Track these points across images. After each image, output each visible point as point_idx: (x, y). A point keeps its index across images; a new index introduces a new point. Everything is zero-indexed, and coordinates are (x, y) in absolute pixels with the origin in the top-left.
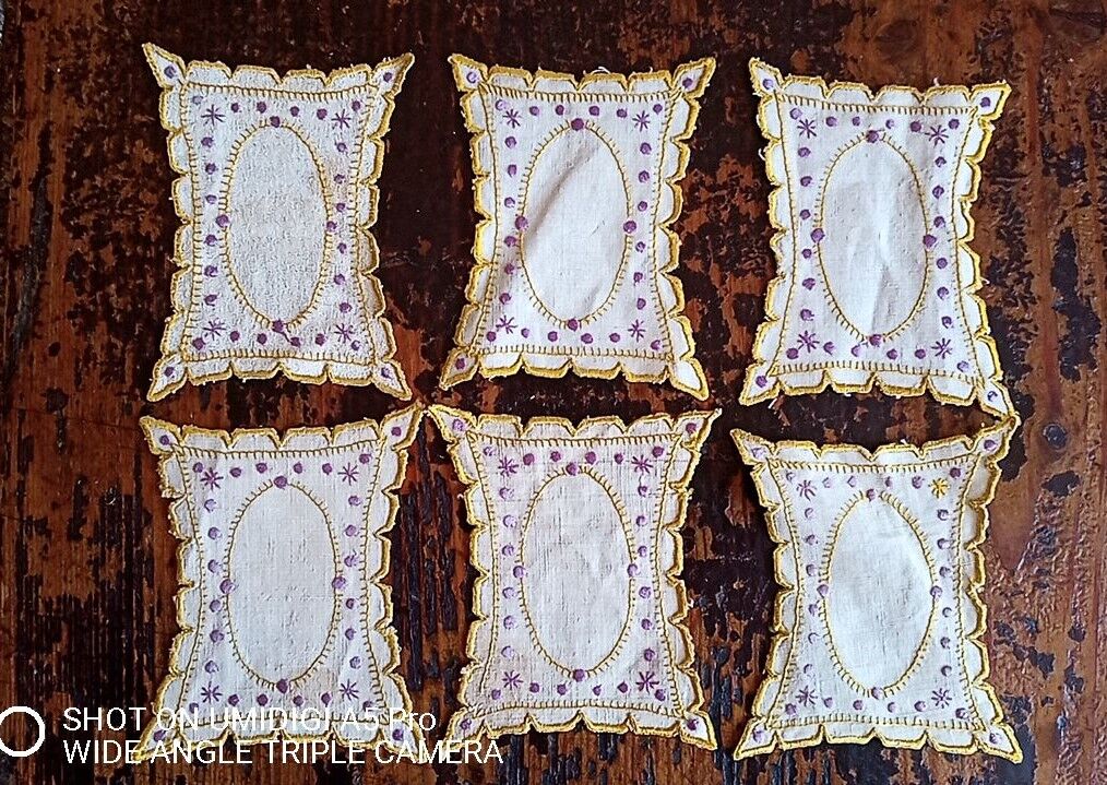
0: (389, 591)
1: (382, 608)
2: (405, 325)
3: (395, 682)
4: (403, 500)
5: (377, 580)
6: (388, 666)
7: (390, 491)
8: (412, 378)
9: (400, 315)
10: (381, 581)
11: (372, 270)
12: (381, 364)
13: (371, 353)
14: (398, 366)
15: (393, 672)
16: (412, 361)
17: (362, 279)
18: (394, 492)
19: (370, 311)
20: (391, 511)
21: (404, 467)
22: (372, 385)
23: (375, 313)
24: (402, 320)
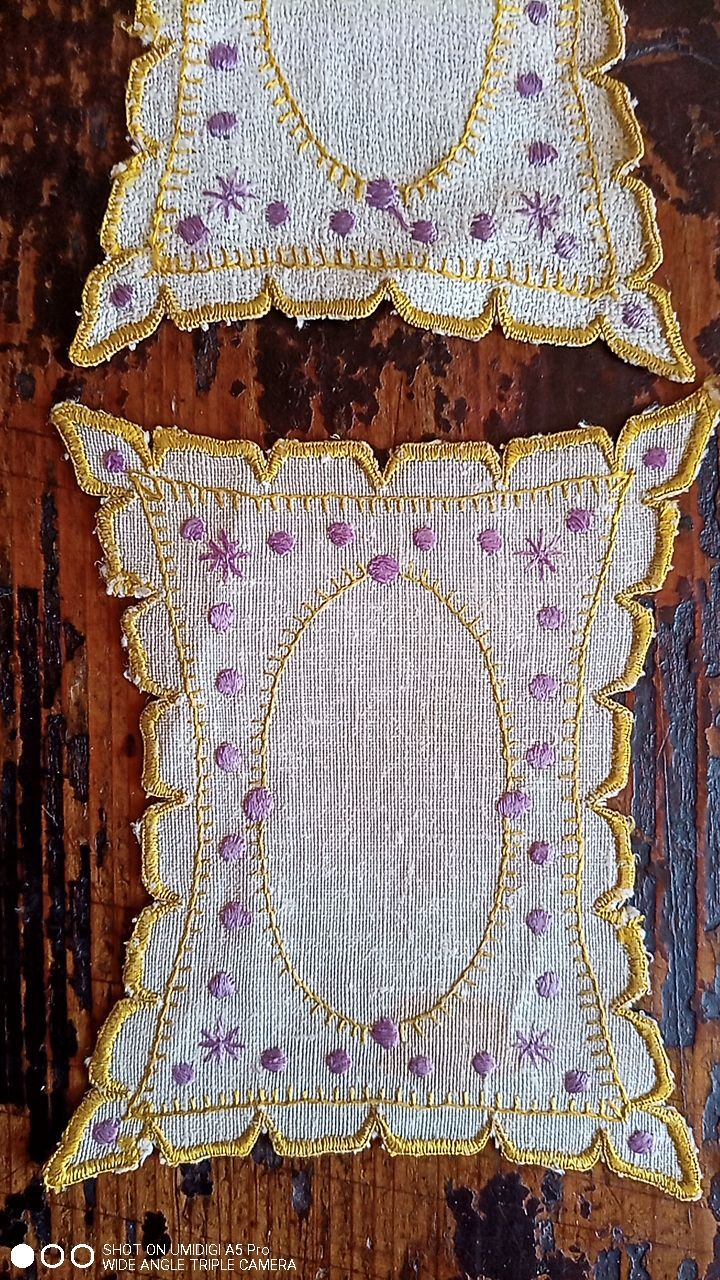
0: (627, 827)
1: (612, 863)
2: (678, 204)
3: (640, 1032)
4: (663, 616)
5: (601, 802)
6: (623, 996)
7: (636, 597)
8: (694, 333)
9: (668, 179)
10: (611, 804)
11: (608, 67)
12: (623, 292)
13: (600, 265)
14: (664, 299)
15: (635, 1009)
16: (693, 291)
17: (583, 85)
18: (646, 600)
19: (605, 161)
20: (635, 644)
21: (670, 541)
22: (601, 345)
23: (617, 165)
24: (675, 192)
